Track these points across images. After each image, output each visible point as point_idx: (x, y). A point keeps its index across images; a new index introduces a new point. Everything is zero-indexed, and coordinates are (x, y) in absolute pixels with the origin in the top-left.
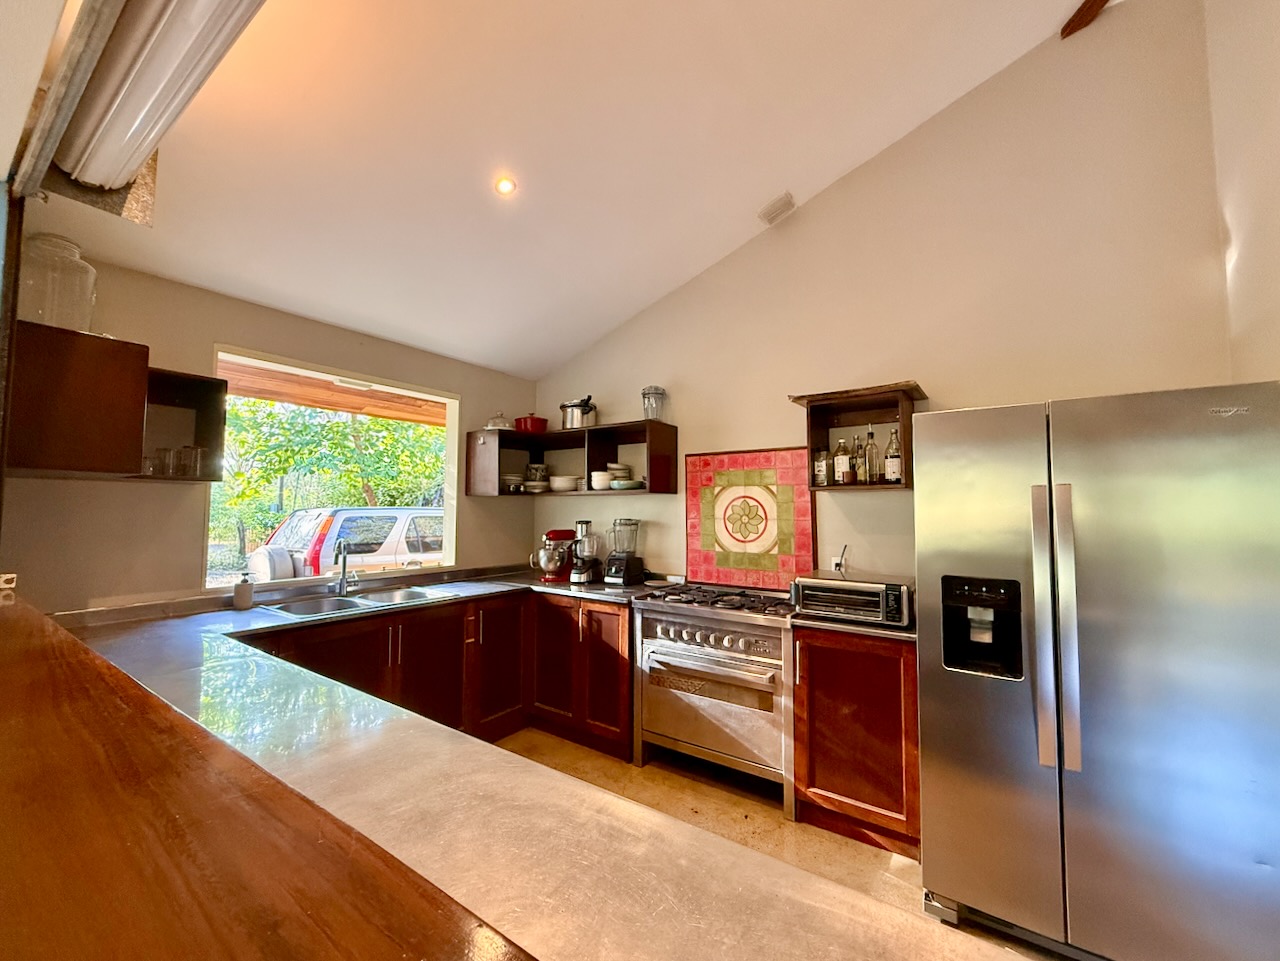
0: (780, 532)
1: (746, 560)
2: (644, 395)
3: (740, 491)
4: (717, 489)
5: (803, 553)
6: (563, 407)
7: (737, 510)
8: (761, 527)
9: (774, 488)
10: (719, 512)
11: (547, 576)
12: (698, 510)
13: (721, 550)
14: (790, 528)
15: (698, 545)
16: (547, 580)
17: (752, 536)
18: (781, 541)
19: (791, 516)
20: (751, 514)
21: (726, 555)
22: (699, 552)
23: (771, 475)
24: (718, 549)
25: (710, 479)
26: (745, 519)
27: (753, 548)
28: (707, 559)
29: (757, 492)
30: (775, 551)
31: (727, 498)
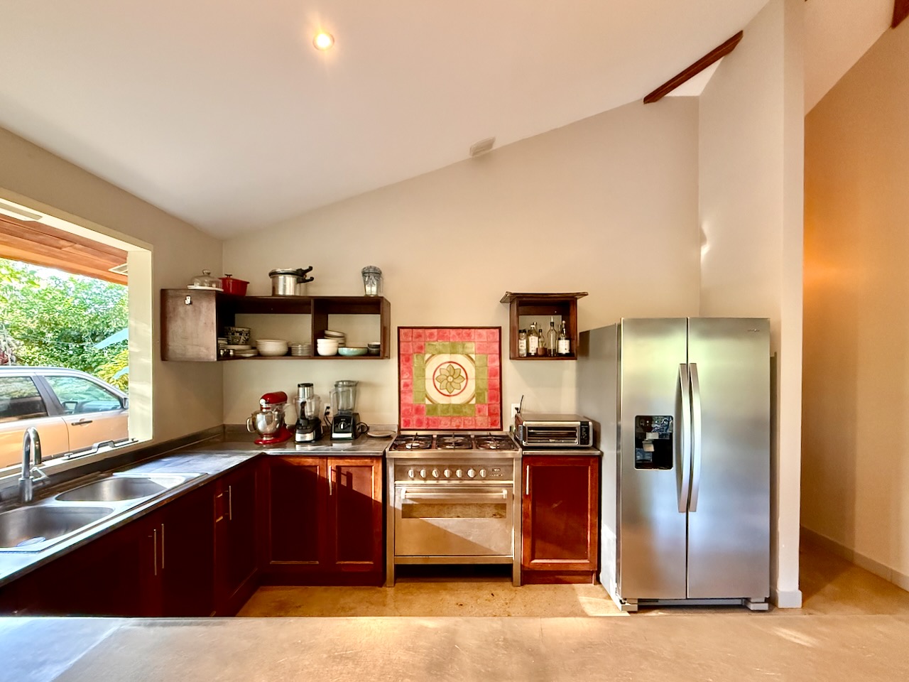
0: (477, 387)
1: (451, 410)
2: (364, 274)
3: (446, 358)
4: (427, 356)
5: (493, 402)
6: (274, 274)
7: (443, 372)
8: (463, 385)
9: (473, 356)
10: (429, 373)
11: (264, 439)
12: (411, 372)
13: (430, 403)
14: (484, 385)
15: (409, 399)
16: (265, 443)
17: (456, 392)
18: (478, 394)
19: (485, 376)
20: (454, 376)
21: (434, 407)
22: (412, 405)
23: (471, 347)
24: (427, 402)
25: (421, 348)
26: (450, 379)
27: (456, 400)
28: (418, 410)
29: (460, 359)
30: (473, 402)
31: (435, 363)
